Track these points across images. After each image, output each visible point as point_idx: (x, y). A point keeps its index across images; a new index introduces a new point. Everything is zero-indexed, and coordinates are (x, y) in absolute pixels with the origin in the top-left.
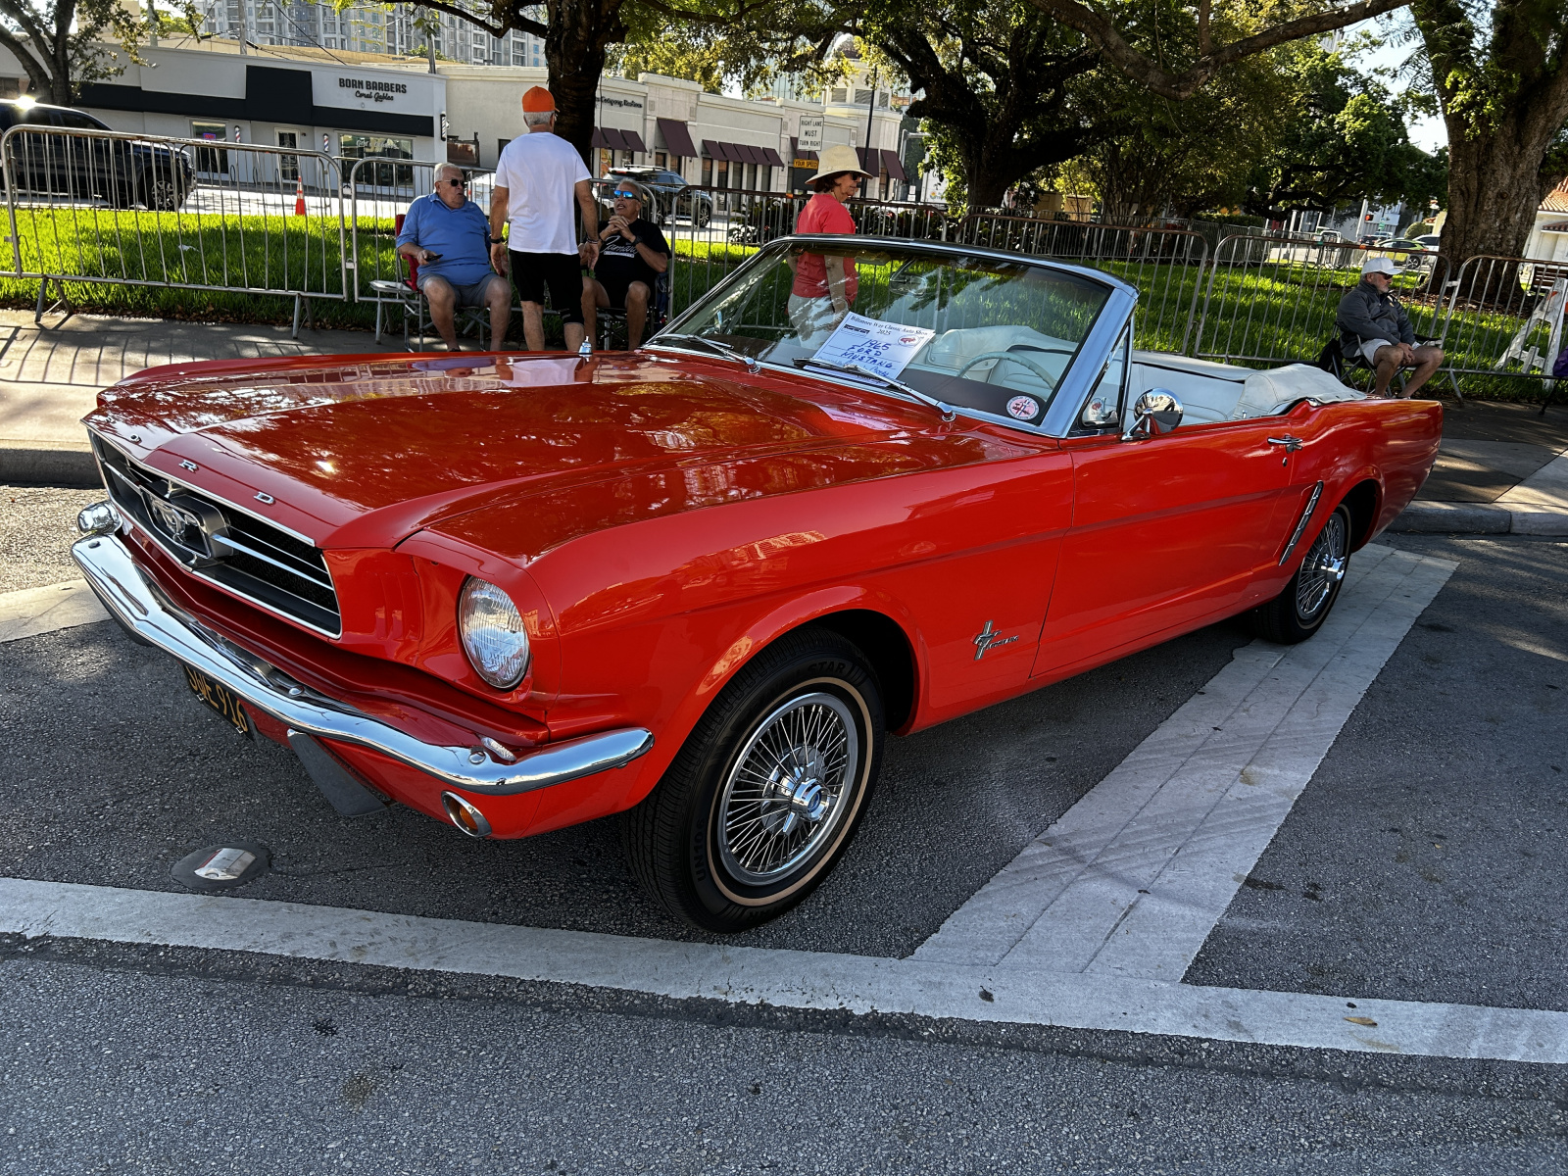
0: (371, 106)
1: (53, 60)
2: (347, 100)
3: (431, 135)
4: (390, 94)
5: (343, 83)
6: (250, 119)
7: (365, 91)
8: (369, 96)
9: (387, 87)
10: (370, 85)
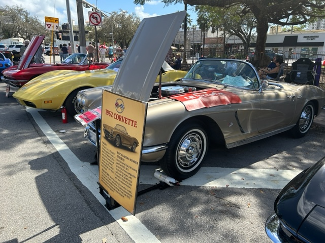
0: (310, 41)
2: (305, 40)
3: (323, 46)
4: (315, 38)
5: (304, 37)
6: (284, 46)
7: (309, 38)
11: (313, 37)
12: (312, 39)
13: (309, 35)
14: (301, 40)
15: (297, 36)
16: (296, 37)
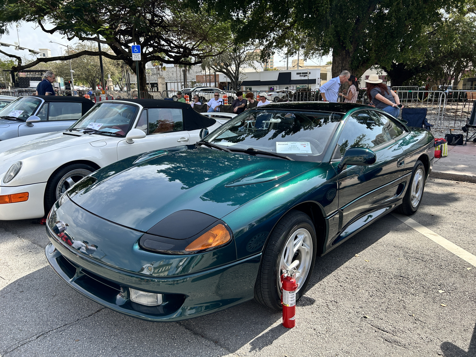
0: (303, 78)
1: (234, 77)
2: (298, 78)
3: (315, 83)
4: (307, 75)
5: (297, 74)
6: (279, 85)
7: (302, 75)
8: (302, 76)
9: (307, 73)
10: (303, 73)
11: (305, 74)
12: (304, 76)
13: (302, 72)
14: (294, 77)
15: (291, 73)
16: (289, 74)
